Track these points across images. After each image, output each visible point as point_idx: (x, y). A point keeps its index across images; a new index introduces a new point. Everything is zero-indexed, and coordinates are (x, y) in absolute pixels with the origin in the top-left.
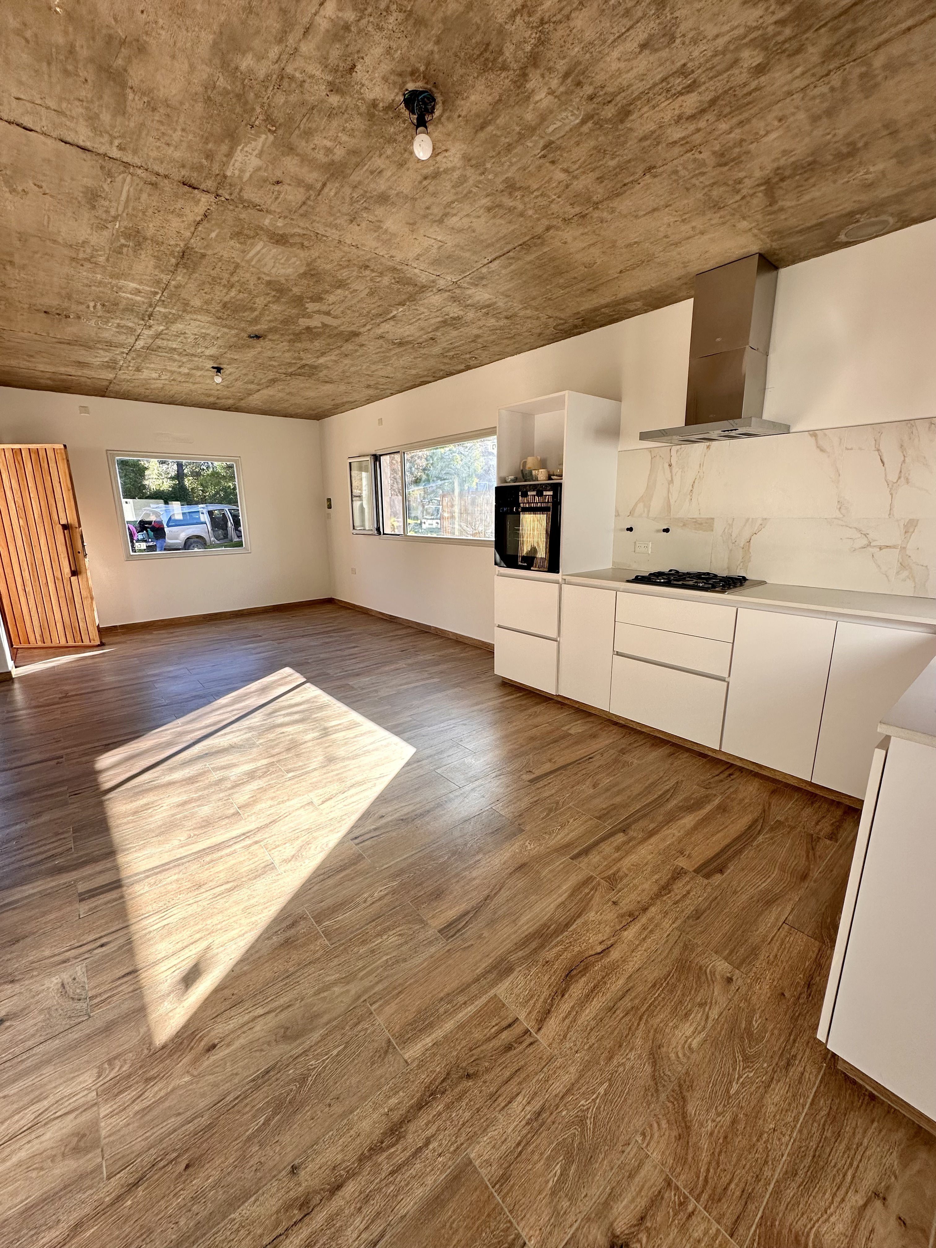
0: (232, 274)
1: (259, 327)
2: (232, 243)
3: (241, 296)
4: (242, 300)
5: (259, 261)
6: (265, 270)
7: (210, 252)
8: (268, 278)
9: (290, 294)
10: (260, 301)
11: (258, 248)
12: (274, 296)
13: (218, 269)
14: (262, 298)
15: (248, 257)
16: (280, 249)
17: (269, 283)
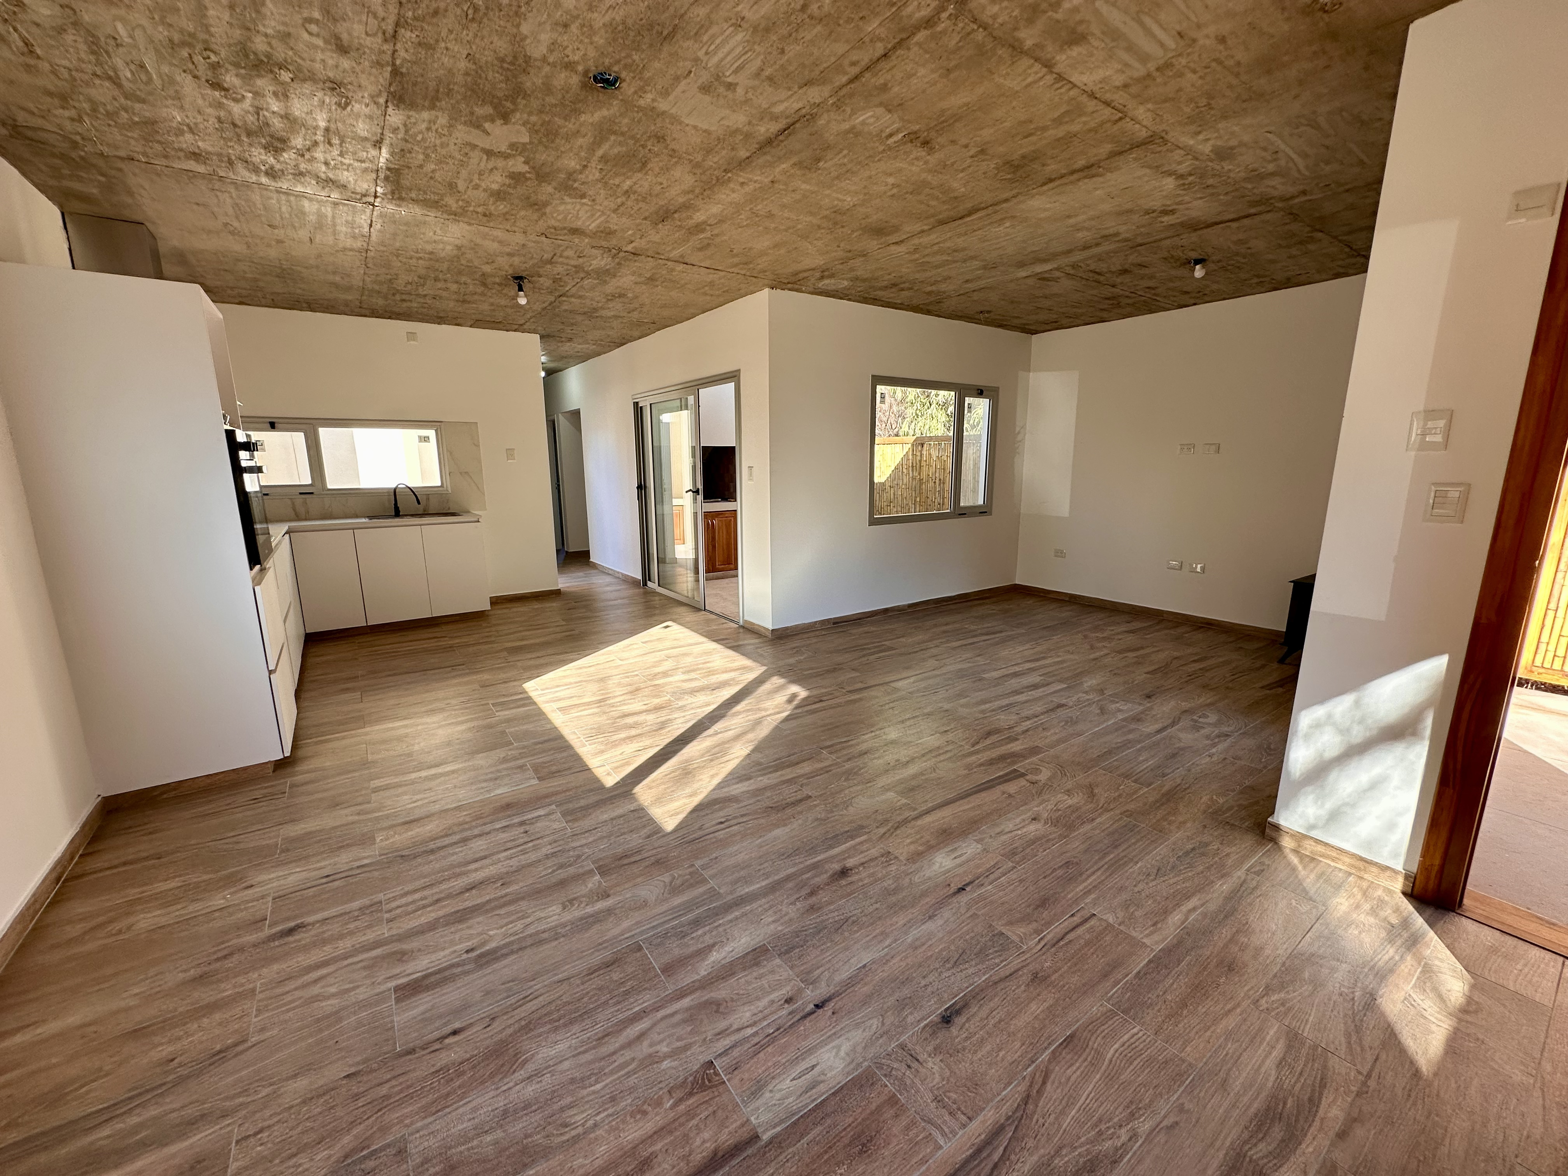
0: (623, 204)
1: (597, 116)
2: (616, 227)
3: (617, 181)
4: (616, 175)
5: (593, 215)
6: (587, 208)
7: (638, 221)
8: (584, 201)
9: (554, 184)
10: (592, 174)
11: (593, 225)
12: (575, 181)
13: (635, 208)
14: (591, 177)
15: (602, 219)
16: (573, 226)
17: (583, 196)
